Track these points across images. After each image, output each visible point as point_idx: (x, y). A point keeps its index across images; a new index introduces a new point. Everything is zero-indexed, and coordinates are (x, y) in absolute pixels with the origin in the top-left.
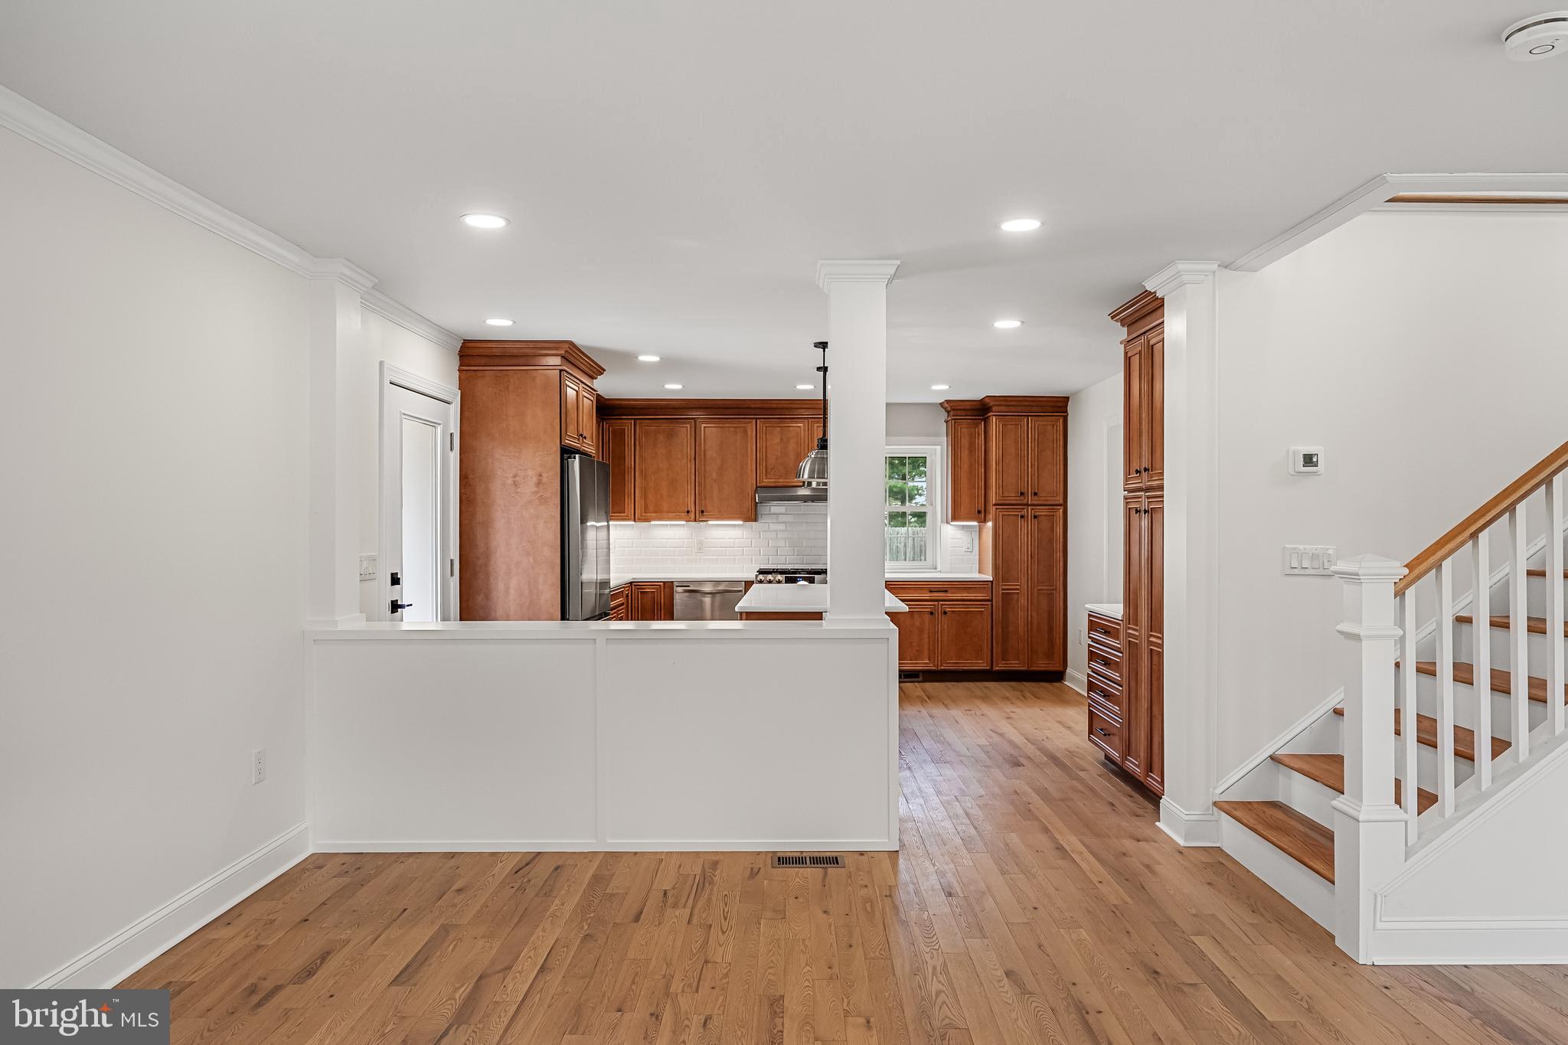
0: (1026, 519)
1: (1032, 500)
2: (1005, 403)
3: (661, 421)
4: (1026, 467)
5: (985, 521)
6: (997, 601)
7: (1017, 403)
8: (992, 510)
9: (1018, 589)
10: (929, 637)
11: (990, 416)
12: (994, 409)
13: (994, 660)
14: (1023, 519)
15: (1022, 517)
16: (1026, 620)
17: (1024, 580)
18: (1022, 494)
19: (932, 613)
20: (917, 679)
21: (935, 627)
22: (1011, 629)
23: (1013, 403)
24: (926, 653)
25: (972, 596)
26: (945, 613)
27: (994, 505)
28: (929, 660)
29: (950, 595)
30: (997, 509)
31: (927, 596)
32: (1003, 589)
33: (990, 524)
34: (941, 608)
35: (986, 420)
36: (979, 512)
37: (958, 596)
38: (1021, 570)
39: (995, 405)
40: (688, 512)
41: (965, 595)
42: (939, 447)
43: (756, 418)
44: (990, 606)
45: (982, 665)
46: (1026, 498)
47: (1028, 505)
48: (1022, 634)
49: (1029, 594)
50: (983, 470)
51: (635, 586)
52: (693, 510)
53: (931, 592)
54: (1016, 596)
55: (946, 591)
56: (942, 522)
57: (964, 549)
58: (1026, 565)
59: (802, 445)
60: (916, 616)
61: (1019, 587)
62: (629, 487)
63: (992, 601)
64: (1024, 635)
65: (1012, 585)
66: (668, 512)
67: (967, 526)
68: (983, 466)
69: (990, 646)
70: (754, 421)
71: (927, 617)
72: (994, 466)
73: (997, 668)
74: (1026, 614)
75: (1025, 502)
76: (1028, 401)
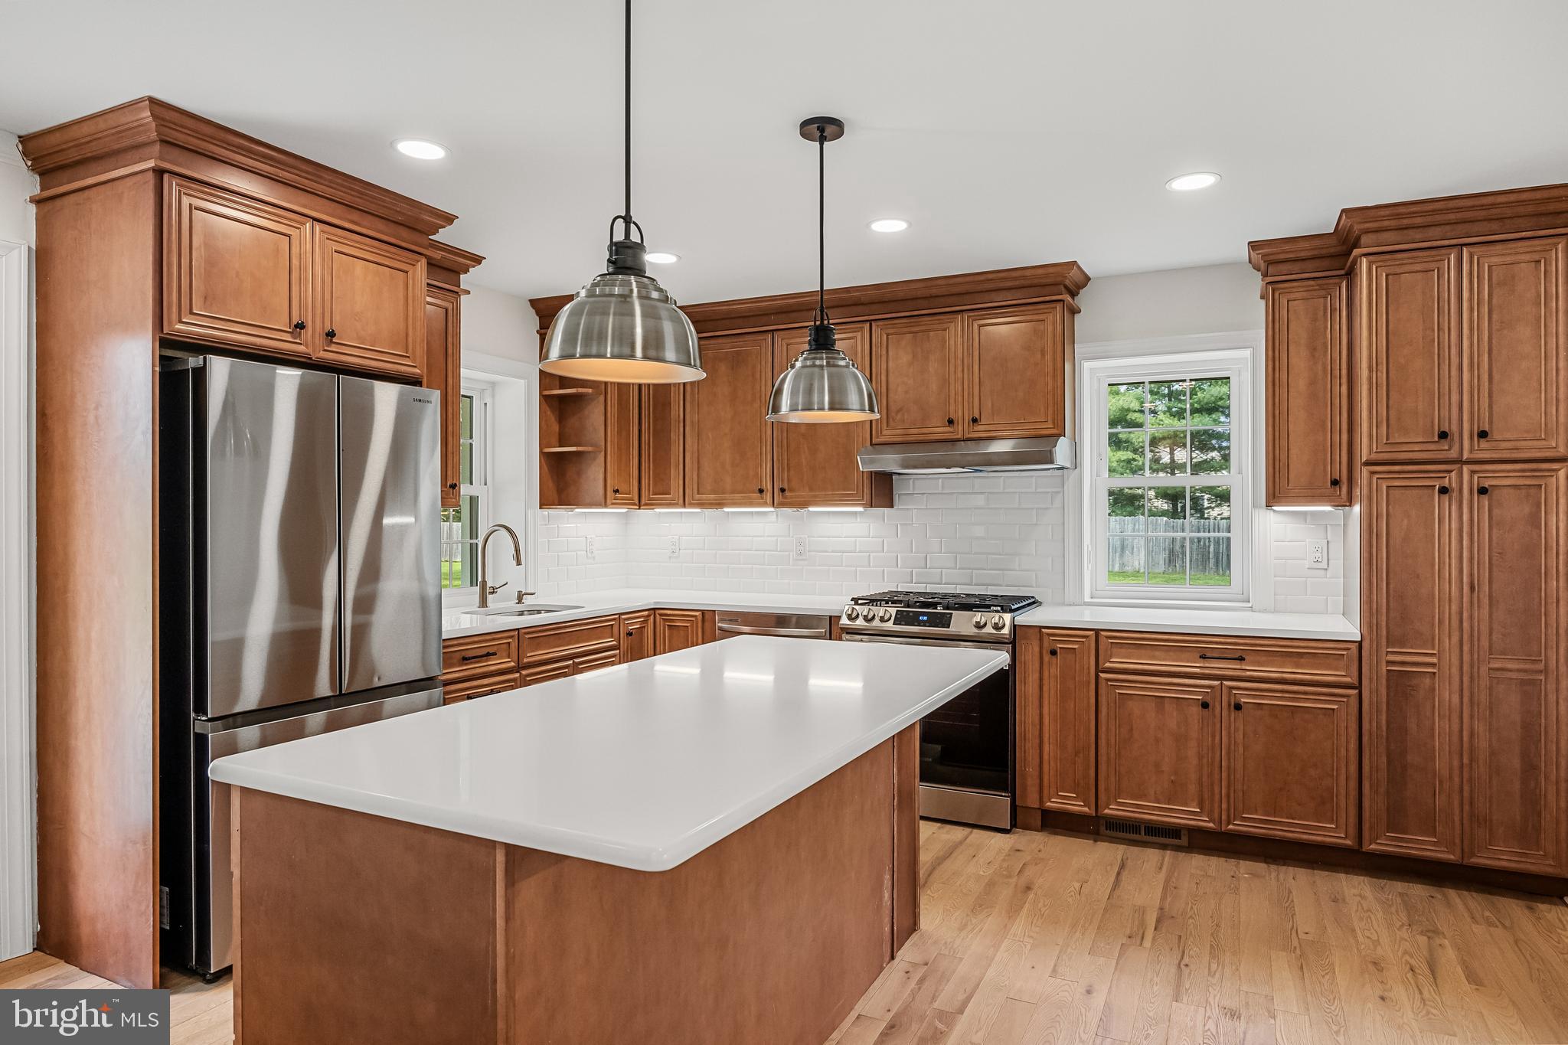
0: (1455, 495)
1: (1471, 450)
2: (1393, 223)
3: (720, 341)
4: (1454, 372)
5: (1350, 502)
6: (1375, 691)
7: (1429, 219)
8: (1363, 475)
9: (1433, 665)
10: (1200, 757)
11: (1354, 262)
12: (1364, 240)
13: (1366, 827)
14: (1446, 497)
15: (1444, 491)
16: (1455, 739)
17: (1449, 644)
18: (1443, 435)
19: (1205, 705)
20: (1176, 842)
21: (1214, 736)
22: (1412, 758)
23: (1418, 221)
24: (1193, 788)
25: (1305, 673)
26: (1238, 707)
27: (1367, 464)
28: (1201, 805)
29: (1250, 669)
30: (1373, 473)
31: (1195, 666)
32: (1389, 663)
33: (1357, 508)
34: (1230, 693)
35: (1350, 274)
36: (1335, 483)
37: (1272, 671)
38: (1440, 622)
39: (1367, 232)
40: (761, 491)
41: (1288, 671)
42: (1247, 353)
43: (870, 321)
44: (1354, 702)
45: (1333, 833)
46: (1456, 447)
47: (1460, 461)
48: (1445, 773)
49: (1466, 679)
50: (1344, 389)
51: (660, 615)
52: (770, 487)
53: (1203, 657)
54: (1427, 681)
55: (1241, 659)
56: (1254, 506)
57: (1307, 564)
58: (1454, 607)
59: (952, 361)
60: (1169, 707)
61: (1434, 660)
62: (676, 449)
63: (1359, 687)
64: (1450, 777)
65: (1413, 655)
66: (733, 492)
67: (1313, 513)
68: (1344, 380)
69: (1354, 793)
70: (868, 324)
71: (1195, 711)
72: (1365, 373)
73: (1373, 846)
74: (1456, 727)
75: (1453, 454)
76: (1459, 209)
